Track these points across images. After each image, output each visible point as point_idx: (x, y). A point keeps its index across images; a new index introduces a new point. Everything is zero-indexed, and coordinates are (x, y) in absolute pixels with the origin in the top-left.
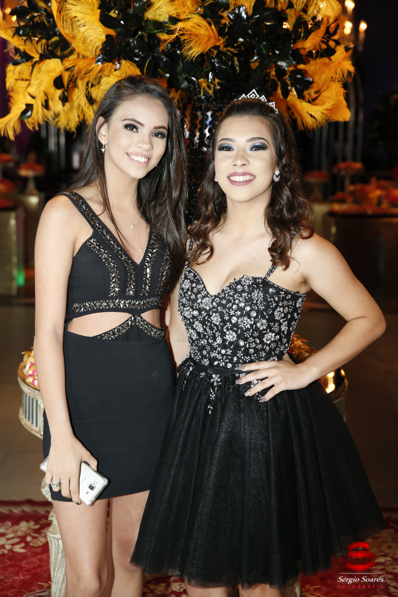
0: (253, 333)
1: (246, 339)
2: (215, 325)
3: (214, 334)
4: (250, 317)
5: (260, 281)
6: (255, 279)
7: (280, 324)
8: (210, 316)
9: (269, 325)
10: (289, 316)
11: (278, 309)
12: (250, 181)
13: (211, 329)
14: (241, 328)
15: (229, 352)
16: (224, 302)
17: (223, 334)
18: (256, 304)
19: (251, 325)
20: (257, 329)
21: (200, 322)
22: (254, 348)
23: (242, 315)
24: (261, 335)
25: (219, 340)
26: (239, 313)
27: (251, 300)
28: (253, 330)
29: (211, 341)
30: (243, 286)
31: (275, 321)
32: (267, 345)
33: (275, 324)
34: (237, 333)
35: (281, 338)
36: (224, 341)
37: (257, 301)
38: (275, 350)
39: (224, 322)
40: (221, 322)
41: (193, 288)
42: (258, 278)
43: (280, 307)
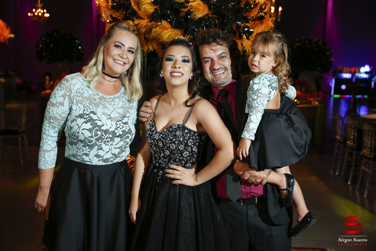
0: (177, 151)
1: (174, 154)
2: (160, 147)
3: (160, 151)
4: (175, 144)
5: (181, 126)
6: (179, 125)
7: (192, 148)
8: (158, 143)
9: (185, 148)
10: (197, 144)
11: (190, 140)
12: (181, 76)
13: (159, 149)
14: (171, 149)
15: (167, 160)
16: (164, 136)
17: (164, 152)
18: (178, 138)
19: (176, 147)
20: (179, 150)
21: (154, 145)
22: (179, 159)
23: (171, 143)
24: (182, 152)
25: (162, 155)
26: (170, 141)
27: (176, 135)
28: (177, 150)
29: (159, 155)
30: (173, 128)
31: (189, 146)
32: (185, 157)
33: (188, 147)
34: (169, 152)
35: (193, 154)
36: (165, 155)
37: (179, 136)
38: (190, 160)
39: (163, 145)
40: (162, 146)
41: (151, 129)
42: (180, 125)
43: (191, 139)
